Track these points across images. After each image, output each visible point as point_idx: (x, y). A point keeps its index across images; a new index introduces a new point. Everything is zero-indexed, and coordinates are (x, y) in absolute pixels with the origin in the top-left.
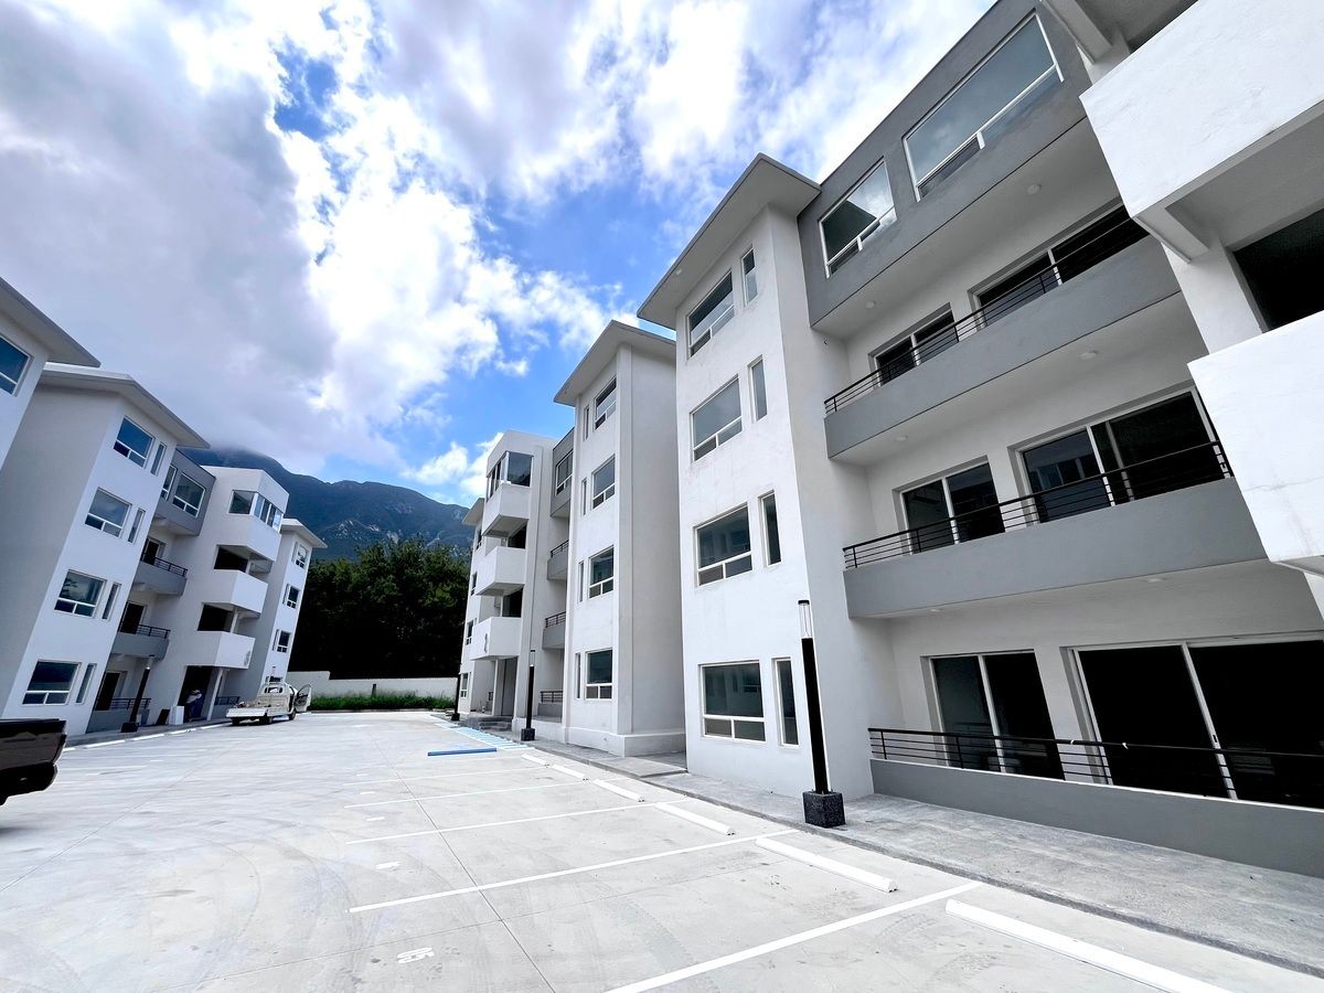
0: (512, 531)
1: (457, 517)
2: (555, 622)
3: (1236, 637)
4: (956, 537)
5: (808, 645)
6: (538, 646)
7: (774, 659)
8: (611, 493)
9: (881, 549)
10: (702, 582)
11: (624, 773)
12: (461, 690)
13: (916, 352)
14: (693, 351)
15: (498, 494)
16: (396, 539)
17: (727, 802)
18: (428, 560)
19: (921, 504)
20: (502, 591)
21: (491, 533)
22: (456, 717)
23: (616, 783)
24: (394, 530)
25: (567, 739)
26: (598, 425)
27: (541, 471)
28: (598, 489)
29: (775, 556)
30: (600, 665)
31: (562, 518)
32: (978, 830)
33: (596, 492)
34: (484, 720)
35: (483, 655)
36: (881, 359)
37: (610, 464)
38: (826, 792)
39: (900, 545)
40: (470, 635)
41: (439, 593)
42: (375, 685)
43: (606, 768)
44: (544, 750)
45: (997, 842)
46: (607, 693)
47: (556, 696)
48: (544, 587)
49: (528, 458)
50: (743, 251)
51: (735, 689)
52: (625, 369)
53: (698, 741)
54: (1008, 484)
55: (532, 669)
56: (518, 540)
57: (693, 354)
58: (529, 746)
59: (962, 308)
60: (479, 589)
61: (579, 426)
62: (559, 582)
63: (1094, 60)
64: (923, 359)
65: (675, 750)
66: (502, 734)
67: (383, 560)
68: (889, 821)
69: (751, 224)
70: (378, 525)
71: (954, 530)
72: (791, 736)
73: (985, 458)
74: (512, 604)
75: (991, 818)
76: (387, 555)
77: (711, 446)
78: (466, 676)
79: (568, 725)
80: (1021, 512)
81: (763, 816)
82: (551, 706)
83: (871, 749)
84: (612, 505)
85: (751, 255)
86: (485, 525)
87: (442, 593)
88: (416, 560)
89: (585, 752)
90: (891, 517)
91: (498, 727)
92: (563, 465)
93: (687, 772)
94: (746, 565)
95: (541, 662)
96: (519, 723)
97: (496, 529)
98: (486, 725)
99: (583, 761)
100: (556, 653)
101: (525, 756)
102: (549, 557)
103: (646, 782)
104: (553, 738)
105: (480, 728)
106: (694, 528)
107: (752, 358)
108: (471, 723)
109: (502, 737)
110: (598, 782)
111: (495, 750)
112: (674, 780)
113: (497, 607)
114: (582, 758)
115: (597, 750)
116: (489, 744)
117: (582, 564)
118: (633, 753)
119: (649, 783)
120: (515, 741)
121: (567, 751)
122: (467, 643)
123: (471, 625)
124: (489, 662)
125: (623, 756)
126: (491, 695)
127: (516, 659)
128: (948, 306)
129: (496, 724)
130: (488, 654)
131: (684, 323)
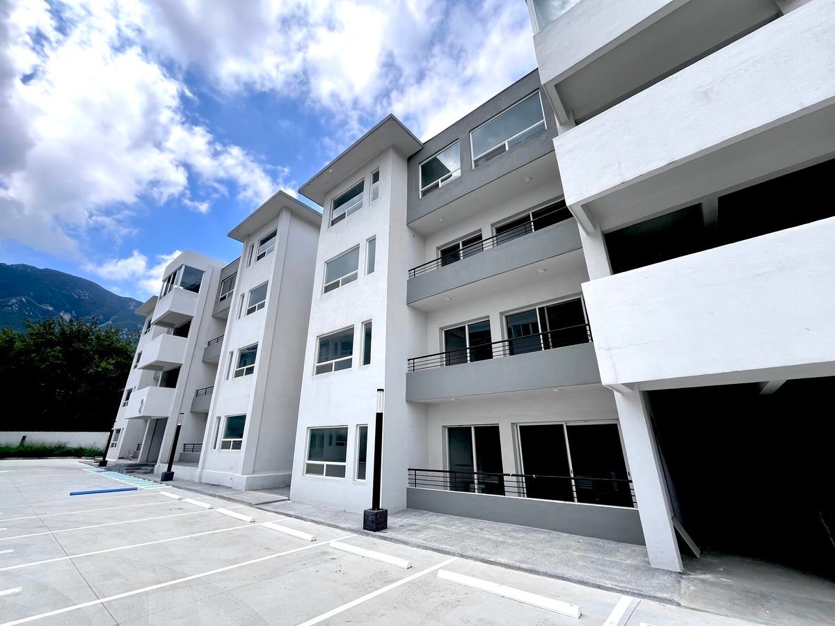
0: (178, 324)
1: (131, 308)
2: (205, 392)
3: (585, 421)
4: (469, 359)
5: (379, 417)
6: (187, 410)
7: (357, 425)
8: (262, 306)
9: (429, 362)
10: (318, 373)
11: (242, 502)
12: (112, 442)
13: (461, 252)
14: (333, 223)
15: (170, 295)
16: (67, 317)
17: (313, 519)
18: (98, 338)
19: (453, 337)
20: (162, 367)
21: (159, 323)
22: (103, 464)
23: (235, 510)
24: (66, 311)
25: (200, 479)
26: (259, 258)
27: (209, 284)
28: (252, 302)
29: (367, 360)
30: (235, 426)
31: (221, 319)
32: (459, 527)
33: (251, 304)
34: (130, 465)
35: (138, 415)
36: (443, 252)
37: (264, 287)
38: (379, 509)
39: (439, 360)
40: (128, 398)
41: (103, 364)
42: (24, 438)
43: (229, 499)
44: (180, 488)
45: (468, 533)
46: (237, 446)
47: (197, 447)
48: (199, 368)
49: (200, 273)
50: (373, 169)
51: (330, 444)
52: (285, 225)
53: (300, 478)
54: (498, 333)
55: (179, 428)
56: (182, 331)
57: (332, 225)
58: (167, 485)
59: (487, 233)
60: (142, 363)
61: (244, 258)
62: (211, 365)
63: (561, 124)
64: (465, 256)
65: (284, 485)
66: (145, 476)
67: (52, 334)
68: (413, 525)
69: (380, 154)
70: (51, 305)
71: (468, 355)
72: (362, 474)
73: (488, 317)
74: (170, 377)
75: (467, 519)
76: (57, 330)
77: (336, 285)
78: (118, 431)
79: (202, 469)
80: (502, 349)
81: (337, 527)
82: (191, 455)
83: (408, 481)
84: (261, 315)
85: (378, 173)
86: (156, 316)
87: (107, 364)
88: (86, 337)
89: (214, 489)
90: (436, 343)
91: (141, 471)
92: (228, 282)
93: (289, 500)
94: (348, 364)
95: (187, 423)
96: (161, 467)
97: (165, 320)
98: (131, 469)
99: (211, 495)
100: (201, 416)
101: (162, 492)
102: (206, 346)
103: (258, 508)
104: (189, 479)
105: (125, 471)
106: (317, 337)
107: (370, 235)
108: (117, 468)
109: (144, 479)
110: (221, 510)
111: (136, 489)
112: (279, 506)
113: (156, 379)
114: (210, 492)
115: (224, 487)
116: (132, 484)
117: (232, 353)
118: (252, 488)
119: (260, 509)
120: (155, 482)
121: (199, 488)
122: (124, 406)
123: (130, 392)
124: (142, 421)
125: (243, 490)
126: (139, 446)
127: (166, 419)
128: (480, 230)
129: (140, 469)
130: (141, 415)
131: (329, 204)
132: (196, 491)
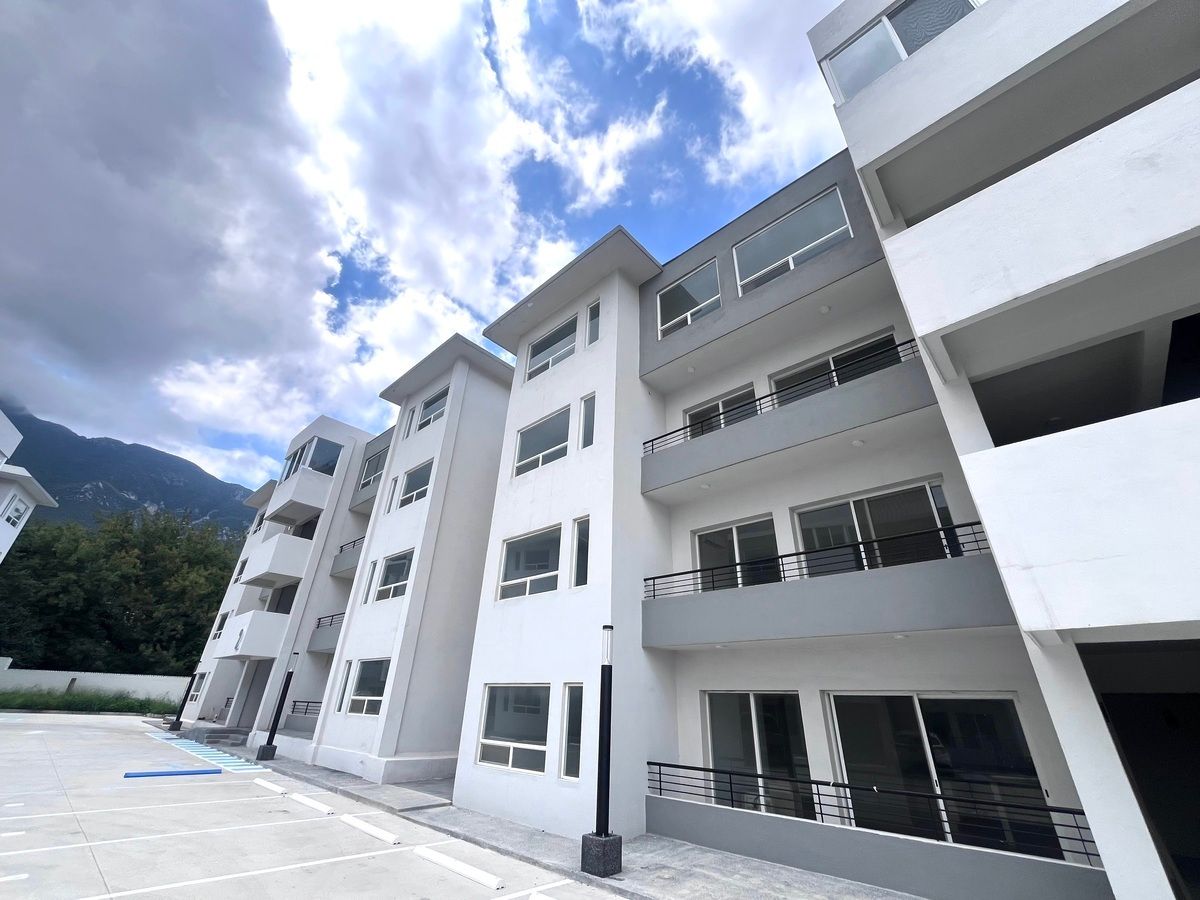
0: (301, 520)
1: (237, 498)
2: (330, 623)
4: (740, 581)
5: (607, 672)
6: (302, 647)
7: (565, 684)
8: (422, 495)
9: (676, 584)
10: (503, 596)
11: (379, 805)
12: (192, 692)
13: (722, 417)
14: (531, 376)
15: (295, 478)
16: (152, 509)
17: (494, 844)
18: (189, 539)
19: (713, 545)
20: (274, 583)
21: (275, 518)
22: (176, 726)
23: (367, 819)
24: (153, 501)
25: (314, 759)
26: (422, 426)
27: (348, 462)
28: (409, 490)
29: (581, 578)
30: (372, 676)
31: (362, 514)
33: (406, 493)
34: (214, 731)
35: (233, 653)
37: (427, 467)
38: (607, 835)
39: (691, 582)
40: (221, 627)
41: (193, 576)
42: (74, 680)
43: (358, 798)
44: (284, 773)
46: (374, 708)
47: (312, 706)
48: (326, 586)
49: (338, 448)
50: (590, 300)
52: (459, 381)
53: (470, 768)
54: (787, 540)
55: (290, 675)
56: (306, 530)
57: (530, 378)
58: (266, 767)
59: (762, 389)
60: (247, 576)
61: (400, 427)
62: (344, 581)
64: (727, 423)
65: (442, 778)
66: (234, 750)
67: (131, 532)
68: (664, 867)
69: (602, 280)
70: (135, 492)
71: (739, 575)
72: (572, 767)
73: (771, 514)
74: (281, 595)
75: (756, 862)
76: (136, 525)
77: (534, 465)
78: (203, 676)
79: (319, 743)
80: (796, 566)
81: (535, 863)
82: (297, 717)
83: (647, 783)
84: (421, 508)
85: (598, 306)
86: (271, 508)
87: (197, 577)
88: (174, 537)
89: (334, 777)
90: (685, 556)
91: (230, 741)
92: (375, 459)
93: (451, 804)
94: (551, 584)
95: (303, 668)
96: (258, 738)
97: (284, 514)
98: (214, 738)
99: (330, 789)
100: (324, 659)
101: (258, 781)
102: (337, 552)
103: (404, 818)
104: (298, 758)
105: (206, 740)
106: (504, 541)
107: (586, 392)
108: (196, 735)
109: (232, 755)
110: (347, 818)
111: (219, 772)
112: (437, 815)
113: (263, 600)
114: (330, 784)
115: (351, 774)
116: (213, 762)
117: (375, 564)
118: (394, 779)
119: (408, 819)
120: (248, 761)
121: (312, 775)
122: (214, 638)
123: (224, 618)
124: (236, 661)
125: (380, 783)
126: (229, 701)
127: (272, 660)
128: (751, 384)
129: (227, 737)
130: (238, 653)
131: (525, 350)
132: (308, 780)
